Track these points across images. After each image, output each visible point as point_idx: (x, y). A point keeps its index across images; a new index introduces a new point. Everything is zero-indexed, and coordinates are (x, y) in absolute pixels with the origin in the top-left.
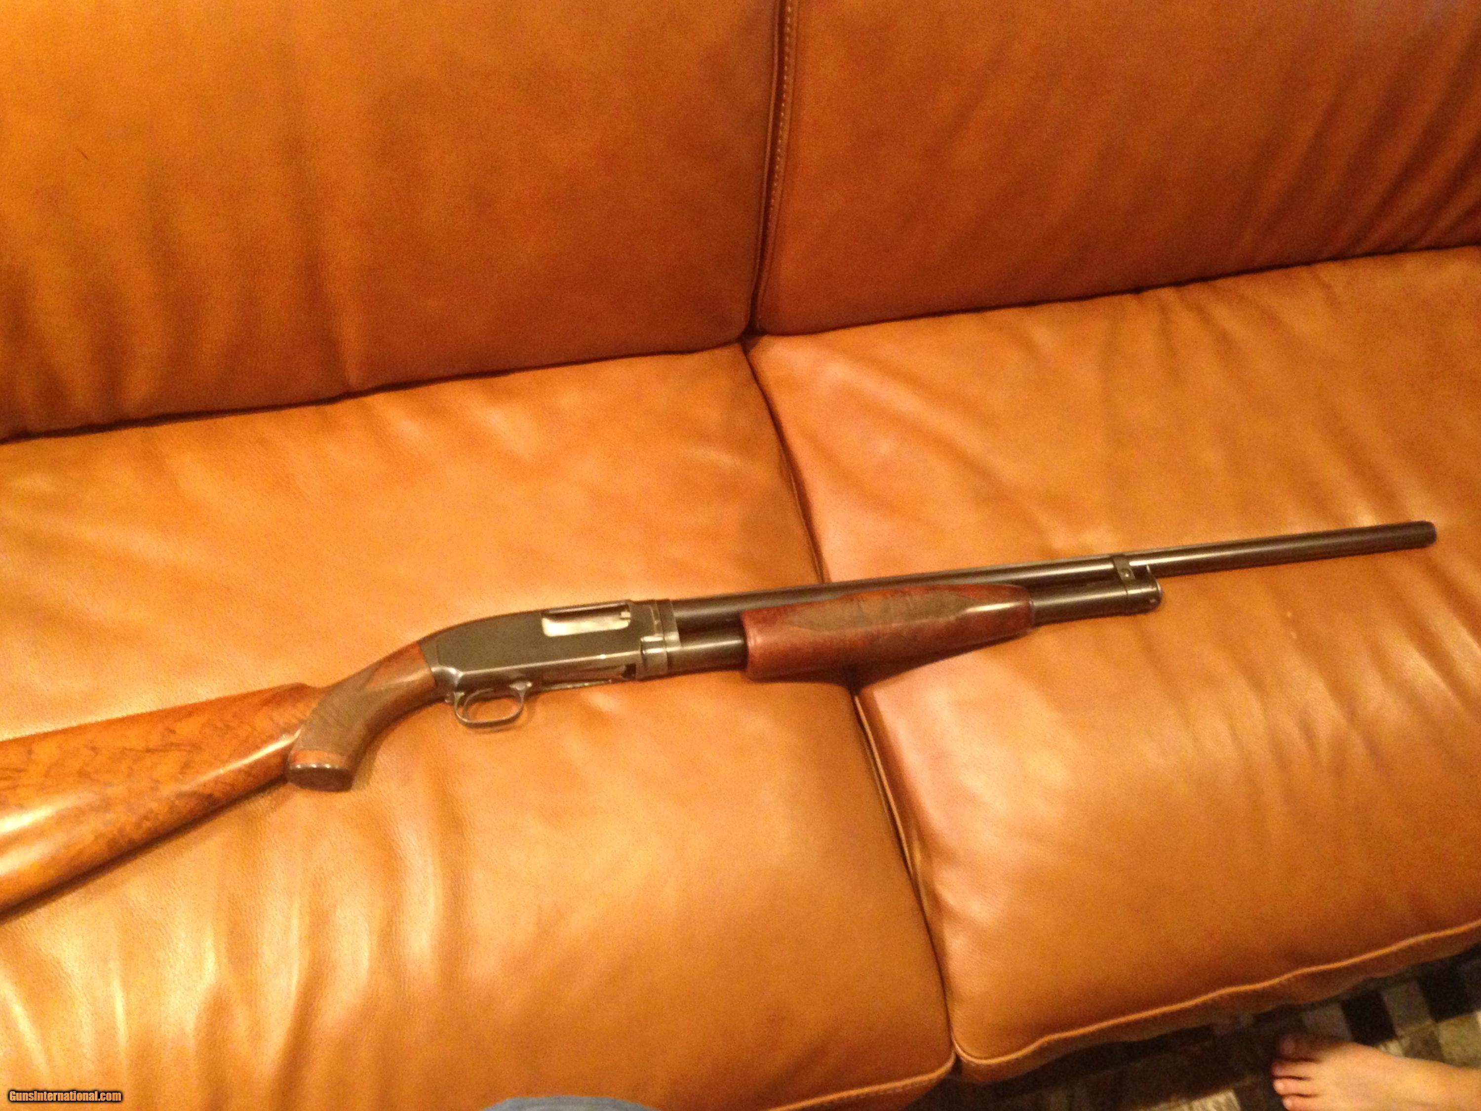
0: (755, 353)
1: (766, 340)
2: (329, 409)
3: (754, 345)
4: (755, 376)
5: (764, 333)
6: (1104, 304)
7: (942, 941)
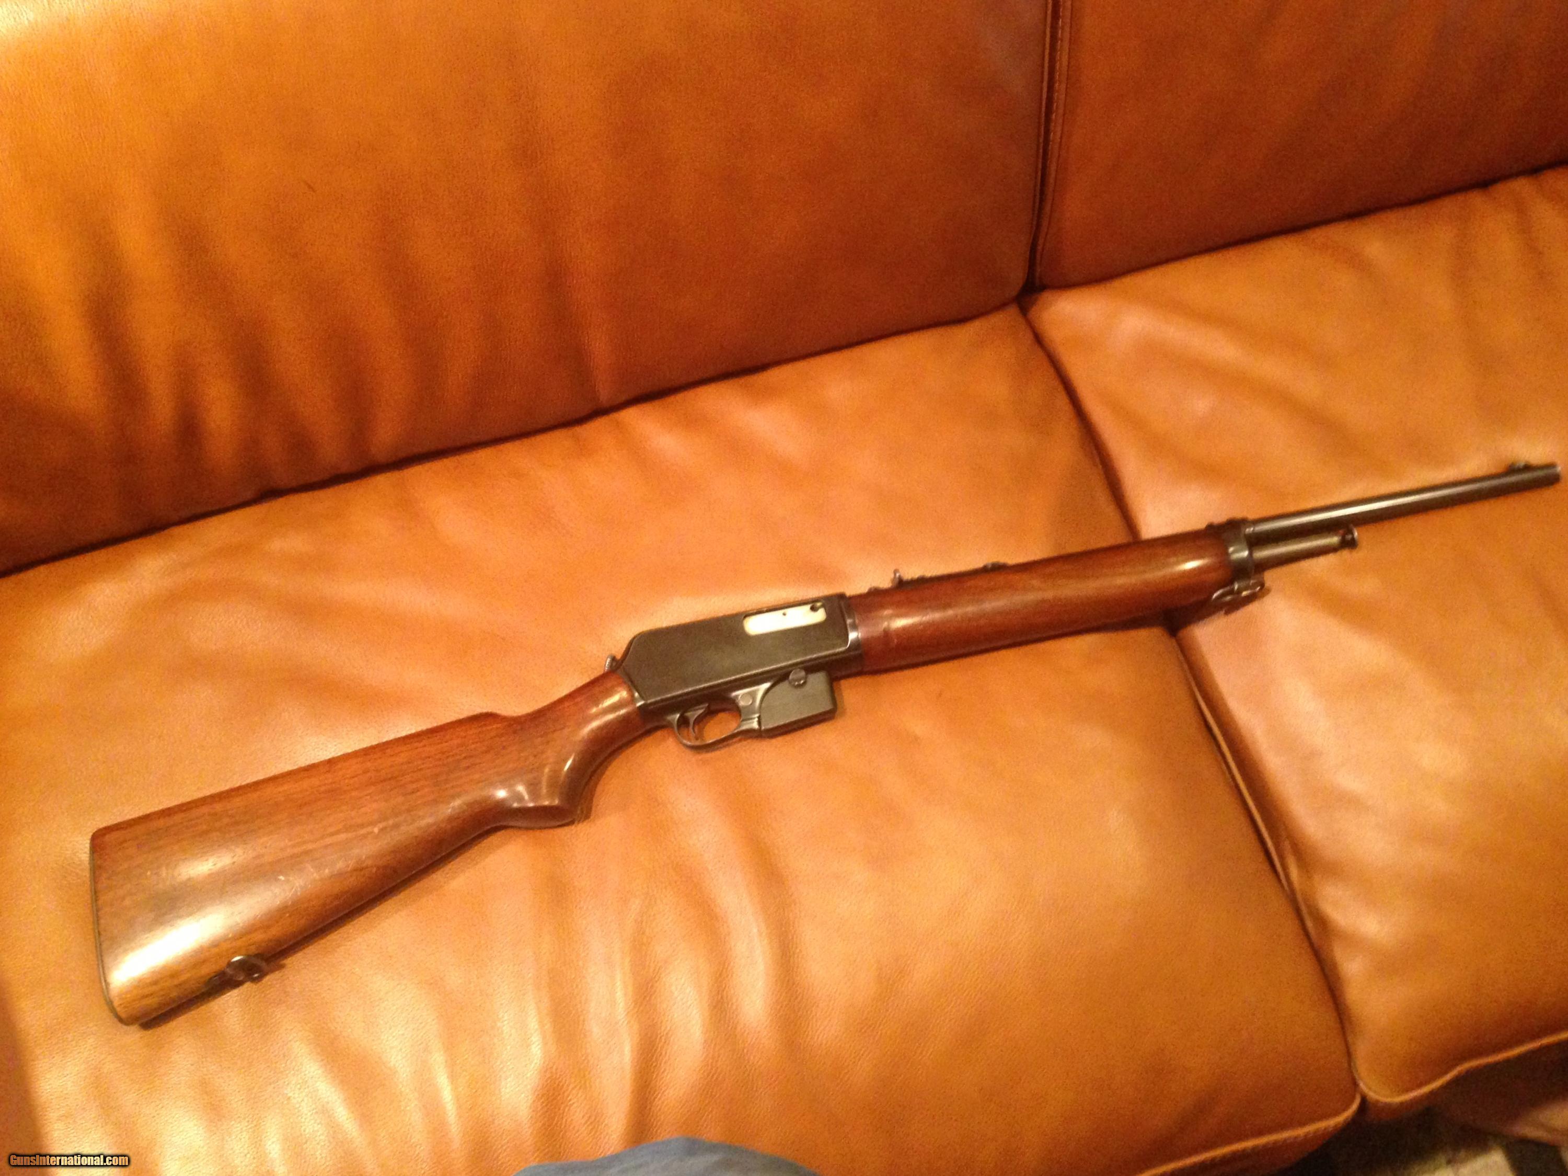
0: (1033, 313)
1: (1047, 296)
2: (580, 430)
3: (1033, 303)
4: (1039, 339)
5: (1044, 288)
6: (1449, 205)
7: (1334, 966)
